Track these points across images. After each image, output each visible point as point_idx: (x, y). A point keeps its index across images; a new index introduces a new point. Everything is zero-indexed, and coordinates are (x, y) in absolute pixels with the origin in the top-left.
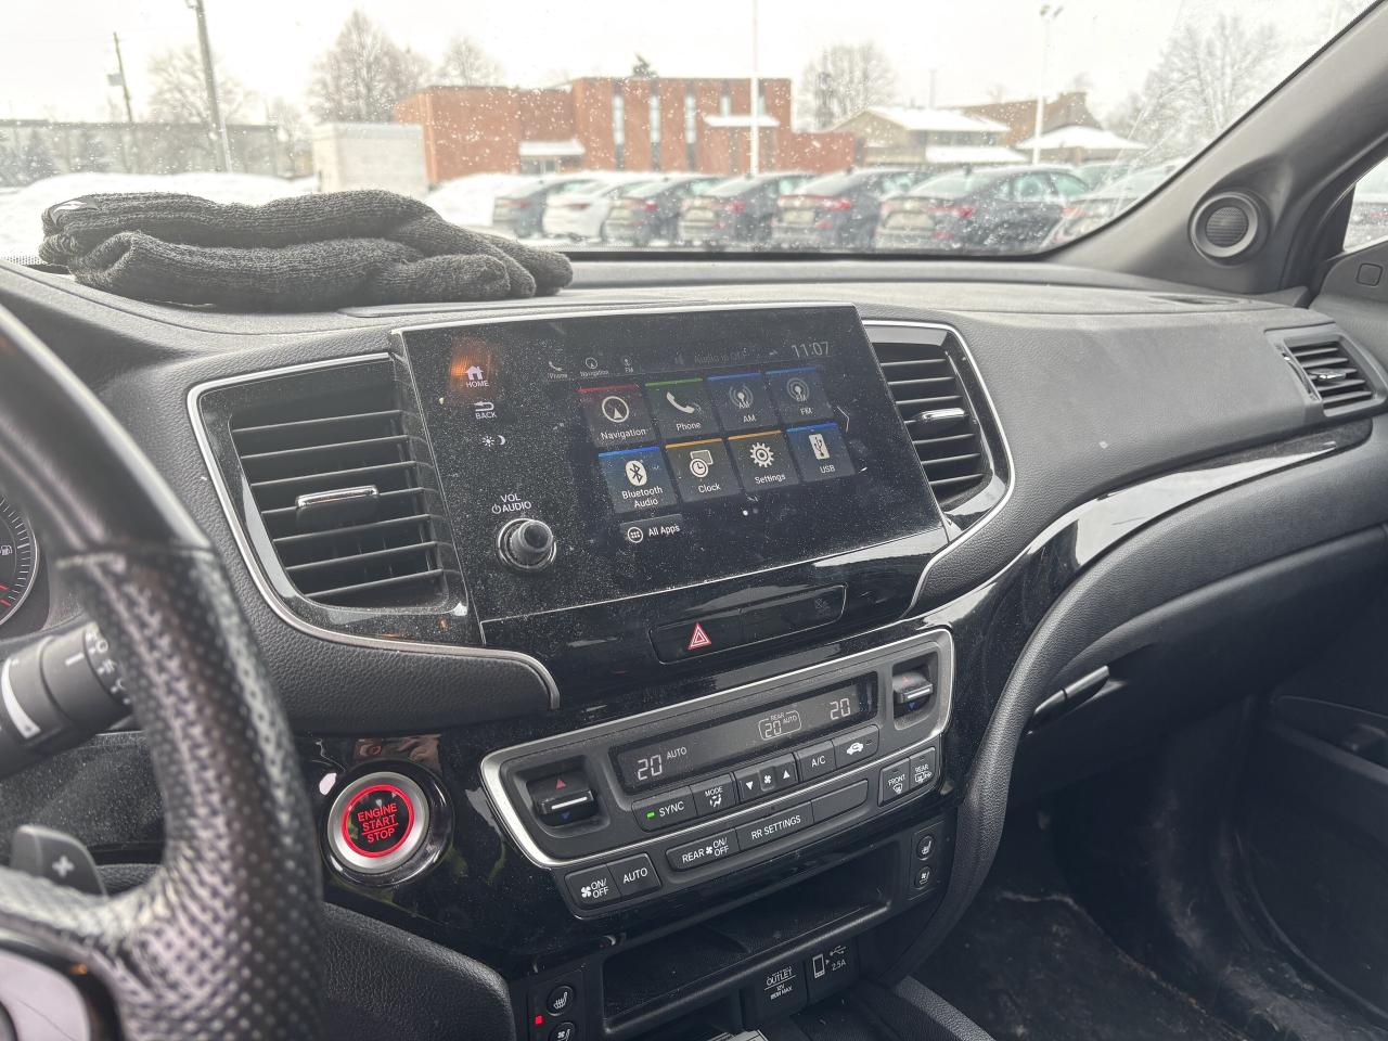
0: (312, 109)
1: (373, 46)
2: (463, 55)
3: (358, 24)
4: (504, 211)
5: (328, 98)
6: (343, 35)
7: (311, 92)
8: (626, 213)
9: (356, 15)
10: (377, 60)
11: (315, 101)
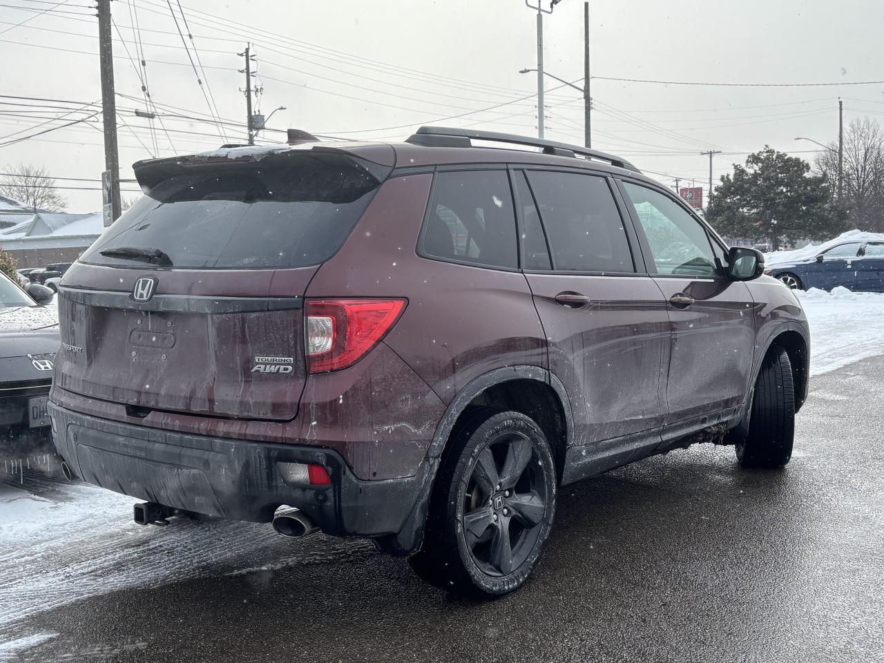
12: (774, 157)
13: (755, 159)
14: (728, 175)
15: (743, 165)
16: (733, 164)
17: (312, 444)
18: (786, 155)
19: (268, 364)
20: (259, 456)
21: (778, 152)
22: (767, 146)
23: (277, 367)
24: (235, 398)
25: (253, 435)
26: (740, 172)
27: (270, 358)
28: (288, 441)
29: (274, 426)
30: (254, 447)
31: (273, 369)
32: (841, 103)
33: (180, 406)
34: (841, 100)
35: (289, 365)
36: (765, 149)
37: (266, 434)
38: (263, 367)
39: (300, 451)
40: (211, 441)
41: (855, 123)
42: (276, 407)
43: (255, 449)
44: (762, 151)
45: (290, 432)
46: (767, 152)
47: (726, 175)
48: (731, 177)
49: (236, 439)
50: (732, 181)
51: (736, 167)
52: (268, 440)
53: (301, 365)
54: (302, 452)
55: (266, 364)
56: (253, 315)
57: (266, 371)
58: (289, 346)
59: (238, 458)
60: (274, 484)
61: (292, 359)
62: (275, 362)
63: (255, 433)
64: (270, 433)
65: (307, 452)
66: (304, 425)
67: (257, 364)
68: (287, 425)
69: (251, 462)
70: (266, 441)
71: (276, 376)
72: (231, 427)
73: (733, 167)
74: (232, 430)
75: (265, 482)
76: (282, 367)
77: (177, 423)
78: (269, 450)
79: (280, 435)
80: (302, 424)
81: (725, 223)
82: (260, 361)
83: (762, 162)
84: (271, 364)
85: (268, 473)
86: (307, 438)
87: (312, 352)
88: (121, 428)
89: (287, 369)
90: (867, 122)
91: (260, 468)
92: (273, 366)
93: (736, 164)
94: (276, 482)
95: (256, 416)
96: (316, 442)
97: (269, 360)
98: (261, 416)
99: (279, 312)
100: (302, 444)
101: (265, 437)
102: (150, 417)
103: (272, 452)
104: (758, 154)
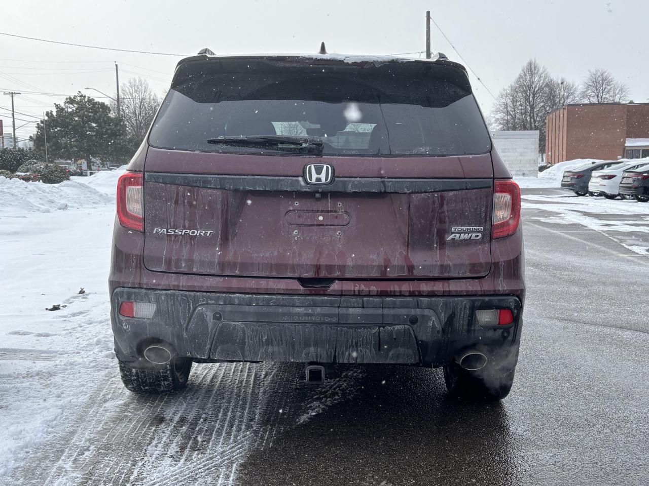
0: (497, 120)
1: (539, 81)
2: (600, 82)
3: (531, 69)
4: (569, 179)
5: (508, 113)
6: (521, 77)
7: (497, 111)
8: (630, 181)
9: (530, 64)
10: (541, 89)
11: (499, 116)
12: (86, 99)
13: (71, 101)
14: (51, 112)
15: (62, 105)
16: (55, 104)
17: (504, 293)
18: (94, 100)
19: (462, 233)
20: (465, 308)
21: (88, 97)
22: (80, 92)
23: (470, 235)
24: (434, 263)
25: (457, 291)
26: (60, 109)
27: (465, 228)
28: (486, 293)
29: (472, 282)
30: (461, 300)
31: (466, 236)
32: (116, 65)
33: (375, 274)
34: (116, 63)
35: (478, 232)
36: (78, 94)
37: (468, 289)
38: (458, 235)
39: (498, 300)
40: (417, 300)
41: (132, 81)
42: (474, 267)
43: (462, 301)
44: (77, 95)
45: (486, 286)
46: (80, 96)
47: (50, 112)
48: (54, 114)
49: (441, 296)
50: (55, 116)
51: (57, 106)
52: (469, 294)
53: (488, 232)
54: (499, 300)
55: (460, 233)
56: (451, 194)
57: (460, 239)
58: (480, 217)
59: (445, 311)
60: (473, 328)
61: (482, 227)
62: (469, 231)
63: (459, 289)
64: (470, 288)
65: (503, 300)
66: (495, 279)
67: (453, 233)
68: (482, 280)
69: (456, 313)
70: (468, 295)
71: (468, 243)
72: (434, 286)
73: (55, 105)
74: (435, 288)
75: (465, 327)
76: (474, 235)
77: (374, 288)
78: (473, 302)
79: (479, 289)
80: (494, 279)
81: (53, 148)
82: (457, 231)
83: (77, 103)
84: (465, 233)
85: (469, 320)
86: (500, 289)
87: (496, 222)
88: (299, 299)
89: (478, 236)
90: (140, 81)
91: (464, 316)
92: (467, 235)
93: (57, 104)
94: (474, 326)
95: (456, 275)
96: (507, 291)
97: (465, 229)
98: (461, 275)
99: (474, 191)
100: (496, 294)
101: (467, 291)
102: (336, 286)
103: (477, 302)
104: (74, 98)
